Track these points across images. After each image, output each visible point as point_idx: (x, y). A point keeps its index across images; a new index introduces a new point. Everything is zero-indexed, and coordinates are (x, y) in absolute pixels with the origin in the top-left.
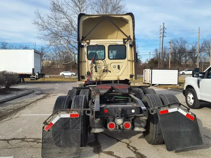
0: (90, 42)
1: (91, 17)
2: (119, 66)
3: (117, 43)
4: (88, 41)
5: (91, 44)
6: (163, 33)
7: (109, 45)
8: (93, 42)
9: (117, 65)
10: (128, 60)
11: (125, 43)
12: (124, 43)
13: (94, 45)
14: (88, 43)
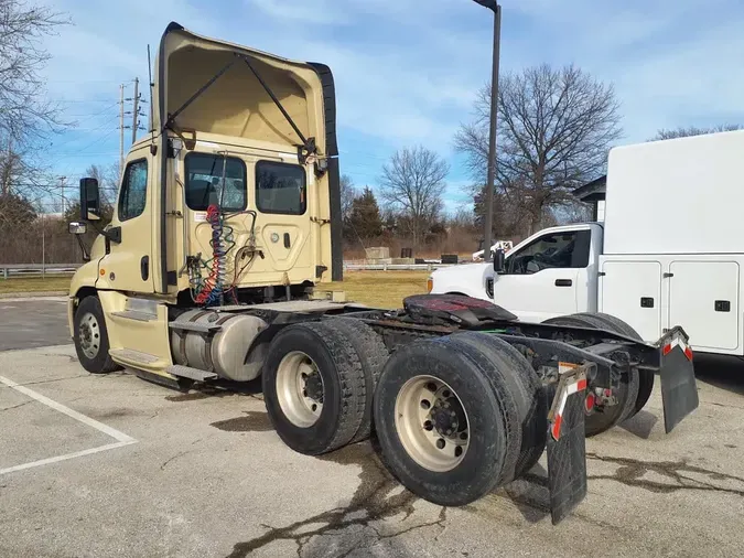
0: (194, 139)
1: (197, 44)
2: (287, 237)
3: (280, 155)
4: (188, 136)
5: (200, 147)
6: (136, 116)
7: (256, 159)
8: (207, 143)
9: (281, 231)
10: (311, 219)
11: (302, 159)
12: (299, 159)
13: (211, 152)
14: (190, 144)
